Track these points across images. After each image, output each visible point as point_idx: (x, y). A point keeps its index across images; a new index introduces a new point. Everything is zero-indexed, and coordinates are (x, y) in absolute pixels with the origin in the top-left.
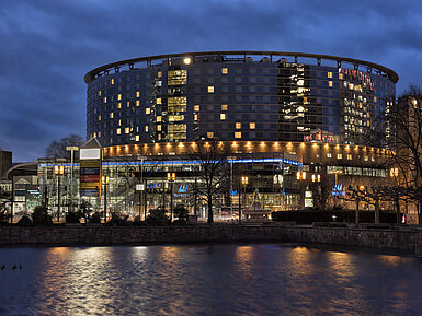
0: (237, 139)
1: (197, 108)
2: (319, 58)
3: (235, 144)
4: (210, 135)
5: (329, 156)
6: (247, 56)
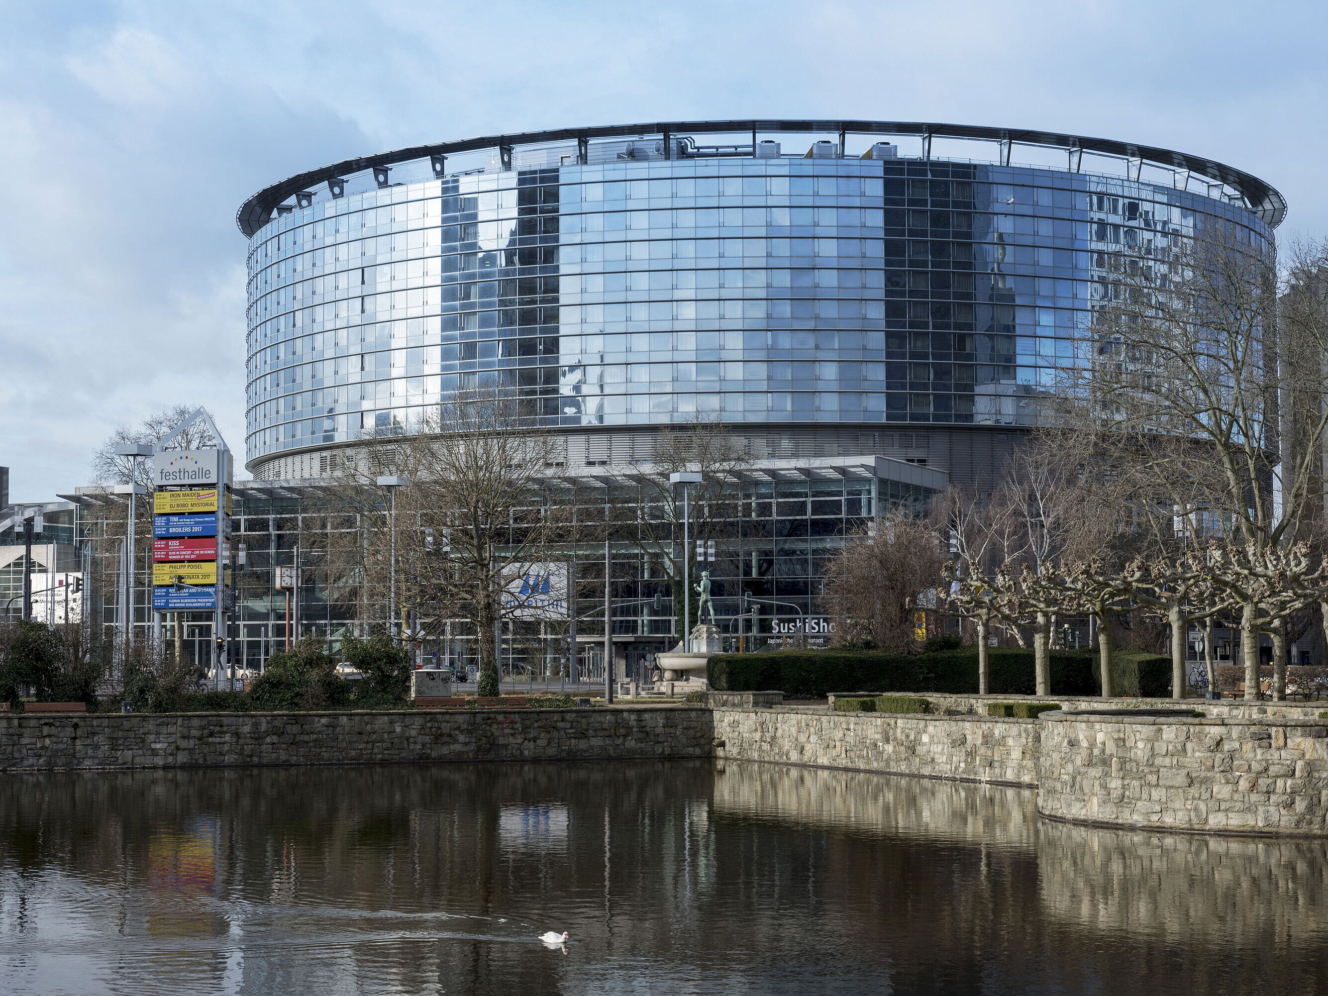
6: (761, 137)
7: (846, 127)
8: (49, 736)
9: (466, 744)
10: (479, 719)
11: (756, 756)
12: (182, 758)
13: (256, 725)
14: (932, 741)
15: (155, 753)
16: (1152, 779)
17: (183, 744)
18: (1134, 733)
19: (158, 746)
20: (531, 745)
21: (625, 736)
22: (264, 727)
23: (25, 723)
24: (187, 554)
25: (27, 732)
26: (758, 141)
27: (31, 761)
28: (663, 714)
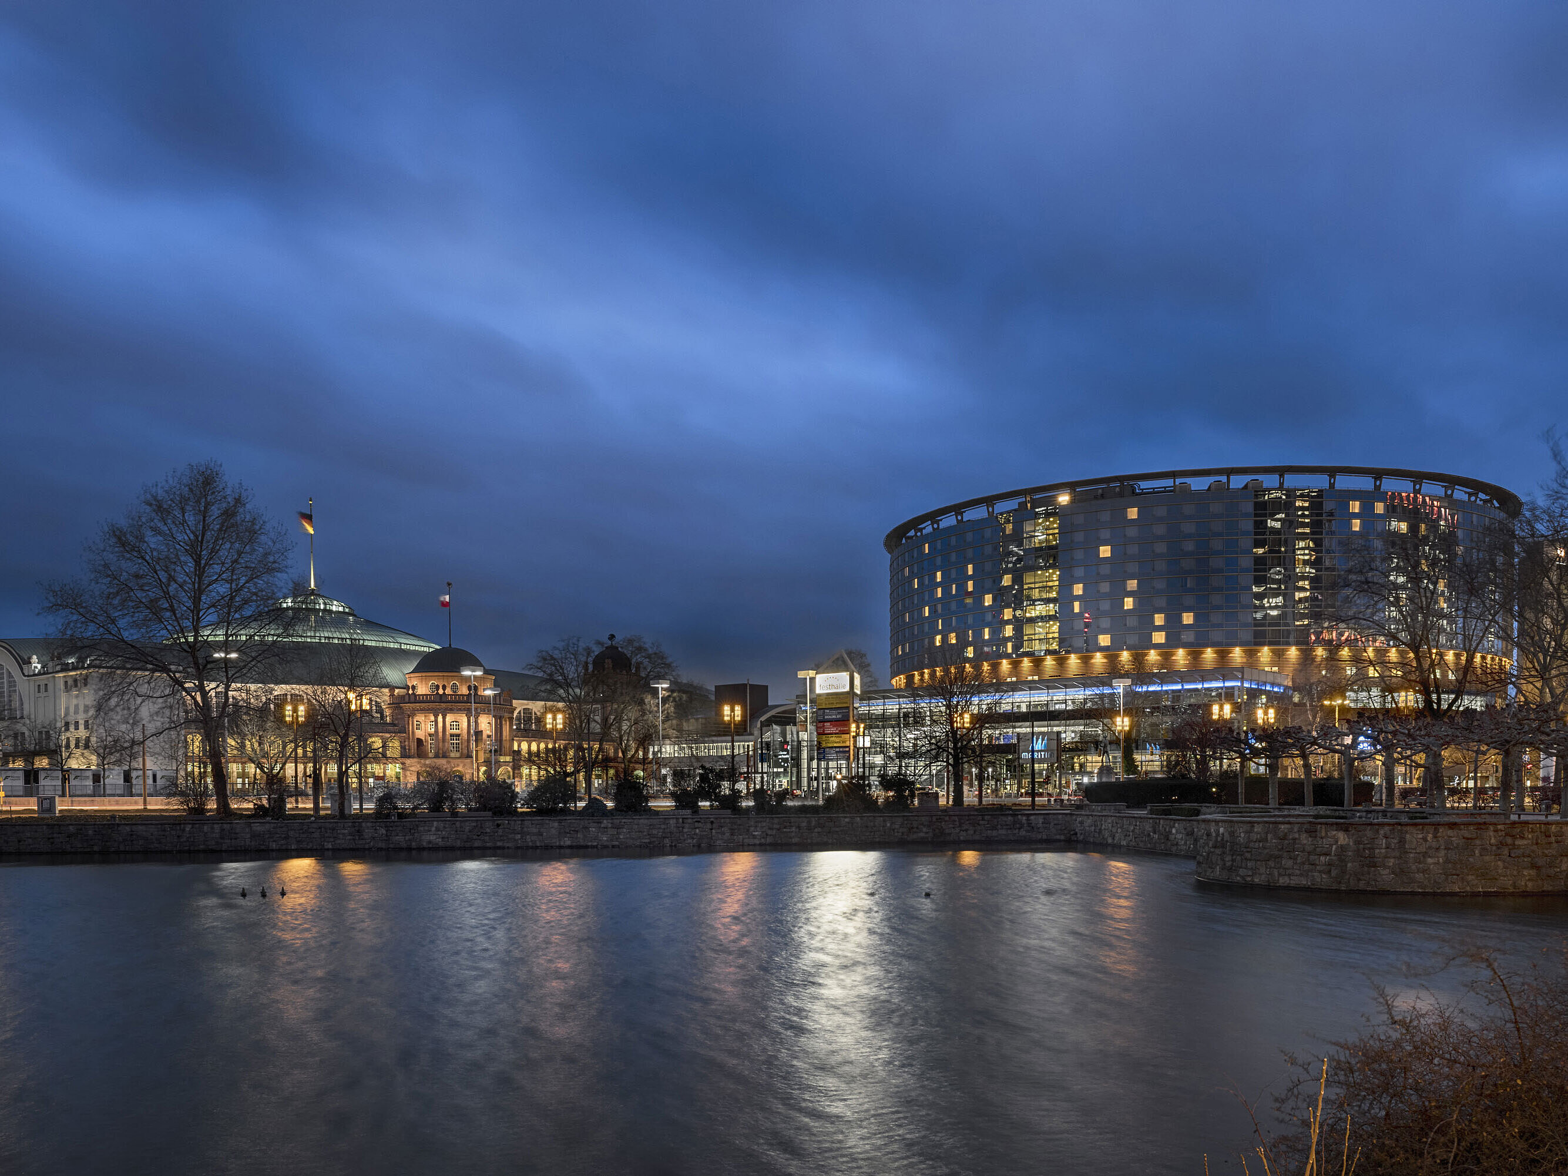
0: (1157, 646)
1: (1078, 589)
2: (1332, 472)
3: (1153, 656)
4: (1104, 640)
5: (1350, 671)
6: (1178, 481)
7: (1230, 472)
8: (698, 828)
9: (927, 833)
10: (934, 819)
11: (1092, 840)
12: (769, 840)
13: (809, 822)
14: (1177, 832)
15: (754, 837)
16: (1248, 855)
17: (770, 832)
18: (1239, 828)
19: (756, 833)
20: (964, 833)
21: (1019, 829)
22: (813, 823)
23: (685, 821)
24: (834, 730)
25: (687, 826)
26: (1177, 483)
27: (689, 841)
28: (1042, 817)
